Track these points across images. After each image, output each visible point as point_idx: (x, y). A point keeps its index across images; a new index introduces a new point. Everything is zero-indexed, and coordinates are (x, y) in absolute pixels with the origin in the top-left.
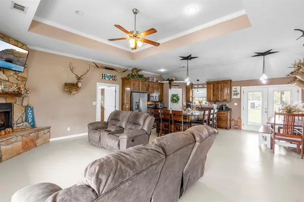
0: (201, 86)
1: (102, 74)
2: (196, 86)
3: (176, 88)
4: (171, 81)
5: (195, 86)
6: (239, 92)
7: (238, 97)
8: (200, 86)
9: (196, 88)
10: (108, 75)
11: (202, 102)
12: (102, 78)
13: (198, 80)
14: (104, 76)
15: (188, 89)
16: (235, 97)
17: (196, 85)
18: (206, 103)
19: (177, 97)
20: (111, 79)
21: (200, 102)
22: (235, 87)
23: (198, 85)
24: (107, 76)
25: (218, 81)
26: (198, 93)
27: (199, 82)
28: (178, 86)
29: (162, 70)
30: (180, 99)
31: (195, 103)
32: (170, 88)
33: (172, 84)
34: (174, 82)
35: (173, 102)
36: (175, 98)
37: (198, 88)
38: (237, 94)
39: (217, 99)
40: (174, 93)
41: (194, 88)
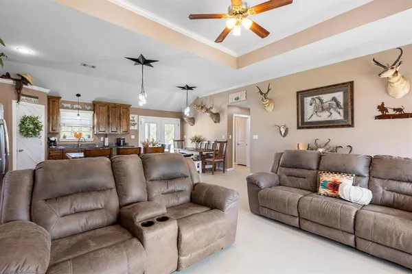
2: (69, 105)
3: (30, 102)
4: (21, 81)
5: (65, 105)
6: (136, 122)
7: (136, 128)
9: (67, 108)
11: (80, 134)
13: (78, 95)
15: (53, 103)
16: (133, 128)
17: (67, 102)
18: (89, 137)
19: (36, 124)
21: (78, 136)
22: (133, 115)
23: (73, 103)
25: (115, 104)
26: (79, 118)
27: (81, 99)
28: (34, 96)
30: (43, 128)
31: (64, 137)
32: (19, 100)
33: (23, 91)
34: (29, 87)
35: (27, 135)
36: (31, 126)
37: (73, 108)
38: (134, 124)
39: (114, 129)
40: (28, 115)
41: (63, 108)
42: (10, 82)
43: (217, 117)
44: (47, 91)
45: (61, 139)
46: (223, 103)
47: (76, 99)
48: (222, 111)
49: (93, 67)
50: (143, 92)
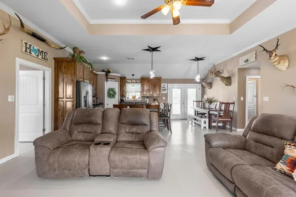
0: (134, 81)
1: (26, 44)
2: (130, 81)
3: (111, 81)
4: (108, 72)
5: (128, 81)
6: (166, 88)
7: (166, 92)
8: (132, 81)
9: (129, 83)
10: (36, 48)
11: (135, 96)
12: (26, 51)
13: (133, 75)
14: (28, 49)
15: (123, 81)
16: (163, 92)
17: (129, 79)
18: (139, 98)
19: (114, 92)
20: (40, 57)
21: (134, 97)
22: (164, 84)
23: (132, 80)
24: (34, 50)
26: (133, 87)
27: (134, 77)
28: (113, 78)
29: (105, 58)
30: (117, 94)
31: (128, 98)
32: (107, 81)
33: (109, 77)
34: (111, 74)
35: (110, 97)
36: (112, 93)
37: (131, 83)
38: (165, 90)
39: (151, 93)
40: (111, 87)
41: (127, 83)
42: (104, 73)
43: (228, 80)
44: (119, 75)
45: (127, 99)
46: (234, 67)
47: (132, 77)
48: (233, 75)
49: (133, 59)
50: (152, 69)
